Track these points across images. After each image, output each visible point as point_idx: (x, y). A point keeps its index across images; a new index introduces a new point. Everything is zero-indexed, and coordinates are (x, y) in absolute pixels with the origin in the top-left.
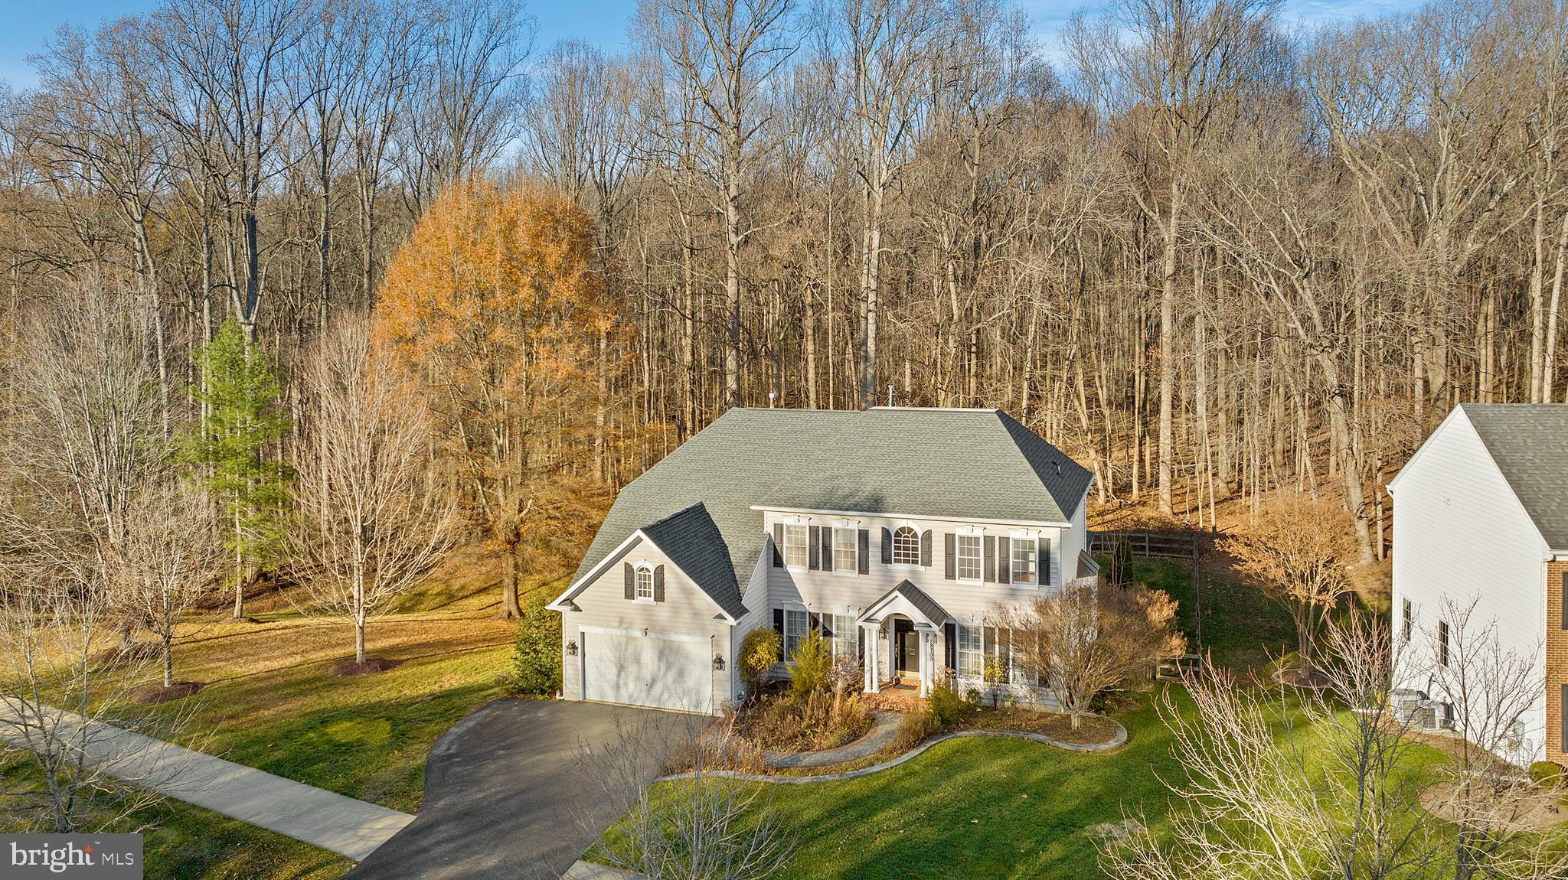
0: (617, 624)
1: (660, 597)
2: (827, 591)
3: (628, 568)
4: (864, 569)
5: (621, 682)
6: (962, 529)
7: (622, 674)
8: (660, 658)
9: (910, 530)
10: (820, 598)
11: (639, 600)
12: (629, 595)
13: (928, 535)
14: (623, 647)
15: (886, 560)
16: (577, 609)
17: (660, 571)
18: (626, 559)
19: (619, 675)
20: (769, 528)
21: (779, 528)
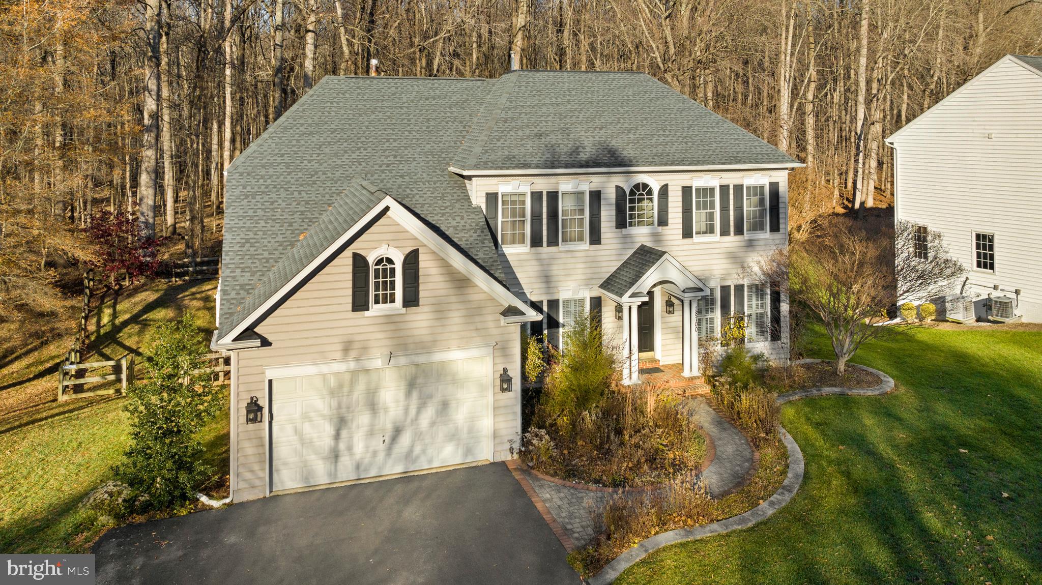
0: (338, 355)
1: (411, 300)
2: (556, 270)
3: (359, 262)
4: (596, 238)
5: (342, 446)
6: (699, 181)
7: (344, 433)
8: (408, 394)
9: (645, 186)
10: (547, 280)
11: (376, 310)
12: (360, 304)
13: (664, 190)
14: (346, 389)
15: (621, 223)
16: (265, 343)
17: (412, 260)
18: (355, 247)
19: (337, 436)
20: (478, 199)
21: (492, 198)
